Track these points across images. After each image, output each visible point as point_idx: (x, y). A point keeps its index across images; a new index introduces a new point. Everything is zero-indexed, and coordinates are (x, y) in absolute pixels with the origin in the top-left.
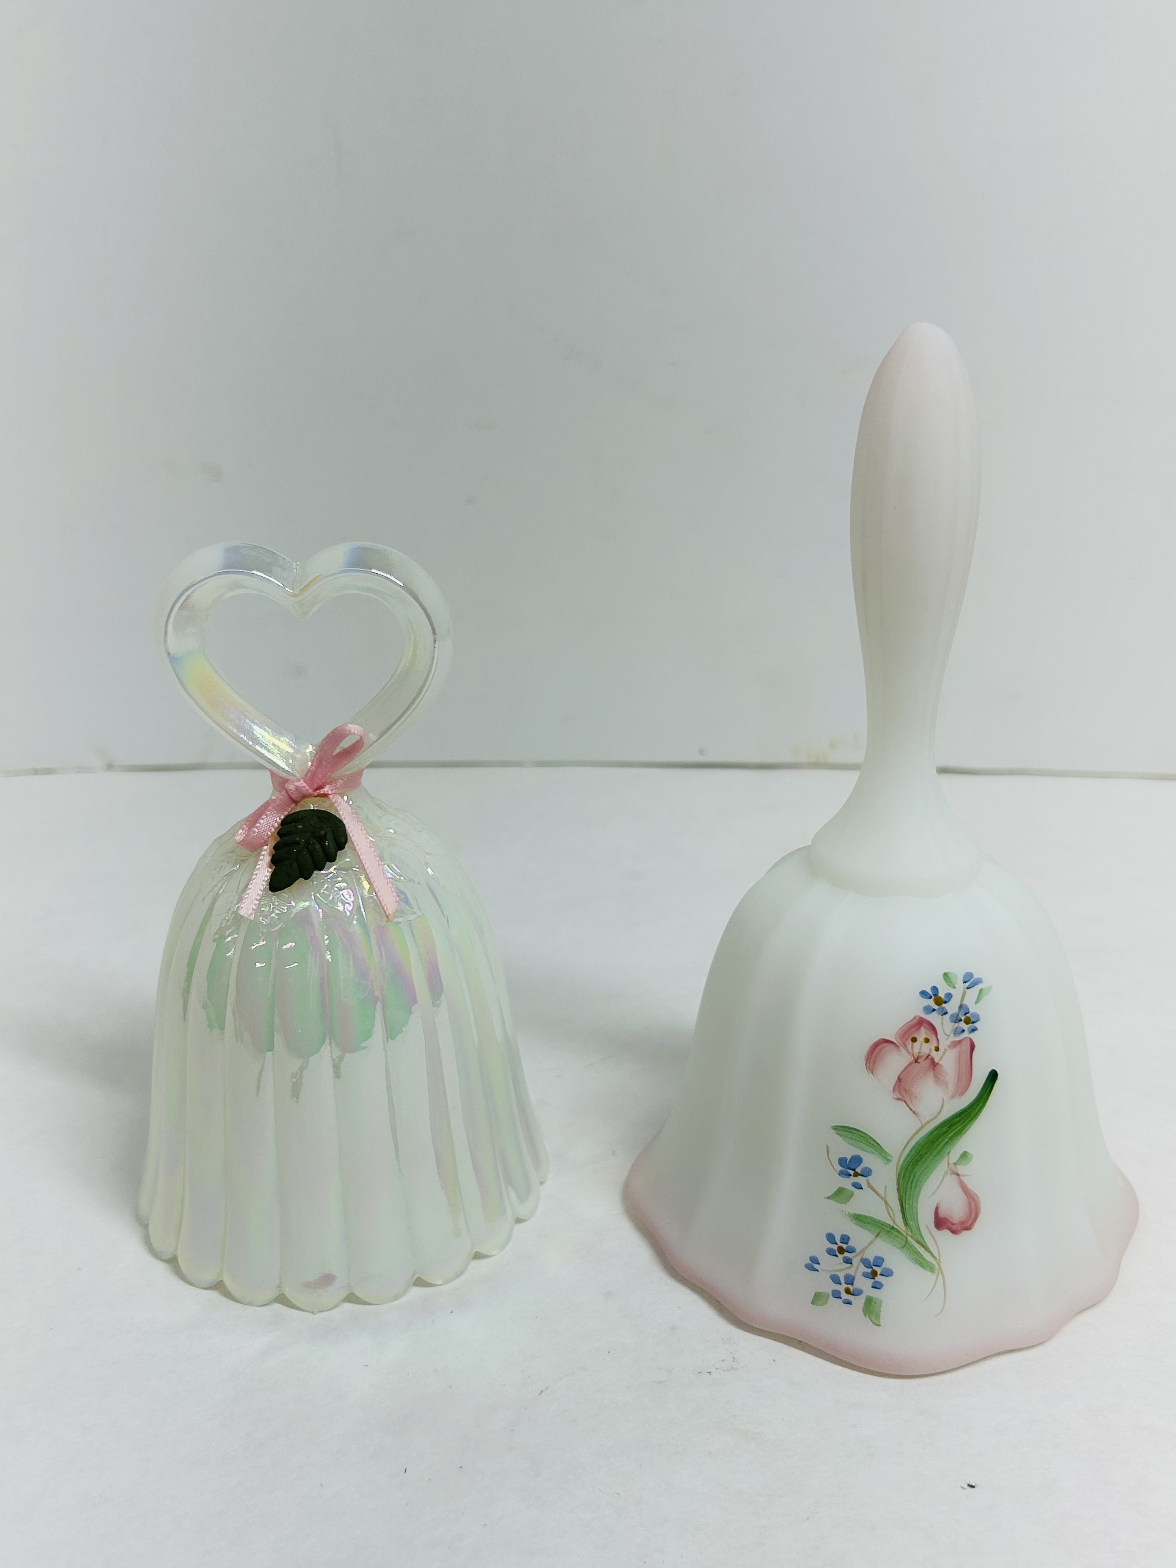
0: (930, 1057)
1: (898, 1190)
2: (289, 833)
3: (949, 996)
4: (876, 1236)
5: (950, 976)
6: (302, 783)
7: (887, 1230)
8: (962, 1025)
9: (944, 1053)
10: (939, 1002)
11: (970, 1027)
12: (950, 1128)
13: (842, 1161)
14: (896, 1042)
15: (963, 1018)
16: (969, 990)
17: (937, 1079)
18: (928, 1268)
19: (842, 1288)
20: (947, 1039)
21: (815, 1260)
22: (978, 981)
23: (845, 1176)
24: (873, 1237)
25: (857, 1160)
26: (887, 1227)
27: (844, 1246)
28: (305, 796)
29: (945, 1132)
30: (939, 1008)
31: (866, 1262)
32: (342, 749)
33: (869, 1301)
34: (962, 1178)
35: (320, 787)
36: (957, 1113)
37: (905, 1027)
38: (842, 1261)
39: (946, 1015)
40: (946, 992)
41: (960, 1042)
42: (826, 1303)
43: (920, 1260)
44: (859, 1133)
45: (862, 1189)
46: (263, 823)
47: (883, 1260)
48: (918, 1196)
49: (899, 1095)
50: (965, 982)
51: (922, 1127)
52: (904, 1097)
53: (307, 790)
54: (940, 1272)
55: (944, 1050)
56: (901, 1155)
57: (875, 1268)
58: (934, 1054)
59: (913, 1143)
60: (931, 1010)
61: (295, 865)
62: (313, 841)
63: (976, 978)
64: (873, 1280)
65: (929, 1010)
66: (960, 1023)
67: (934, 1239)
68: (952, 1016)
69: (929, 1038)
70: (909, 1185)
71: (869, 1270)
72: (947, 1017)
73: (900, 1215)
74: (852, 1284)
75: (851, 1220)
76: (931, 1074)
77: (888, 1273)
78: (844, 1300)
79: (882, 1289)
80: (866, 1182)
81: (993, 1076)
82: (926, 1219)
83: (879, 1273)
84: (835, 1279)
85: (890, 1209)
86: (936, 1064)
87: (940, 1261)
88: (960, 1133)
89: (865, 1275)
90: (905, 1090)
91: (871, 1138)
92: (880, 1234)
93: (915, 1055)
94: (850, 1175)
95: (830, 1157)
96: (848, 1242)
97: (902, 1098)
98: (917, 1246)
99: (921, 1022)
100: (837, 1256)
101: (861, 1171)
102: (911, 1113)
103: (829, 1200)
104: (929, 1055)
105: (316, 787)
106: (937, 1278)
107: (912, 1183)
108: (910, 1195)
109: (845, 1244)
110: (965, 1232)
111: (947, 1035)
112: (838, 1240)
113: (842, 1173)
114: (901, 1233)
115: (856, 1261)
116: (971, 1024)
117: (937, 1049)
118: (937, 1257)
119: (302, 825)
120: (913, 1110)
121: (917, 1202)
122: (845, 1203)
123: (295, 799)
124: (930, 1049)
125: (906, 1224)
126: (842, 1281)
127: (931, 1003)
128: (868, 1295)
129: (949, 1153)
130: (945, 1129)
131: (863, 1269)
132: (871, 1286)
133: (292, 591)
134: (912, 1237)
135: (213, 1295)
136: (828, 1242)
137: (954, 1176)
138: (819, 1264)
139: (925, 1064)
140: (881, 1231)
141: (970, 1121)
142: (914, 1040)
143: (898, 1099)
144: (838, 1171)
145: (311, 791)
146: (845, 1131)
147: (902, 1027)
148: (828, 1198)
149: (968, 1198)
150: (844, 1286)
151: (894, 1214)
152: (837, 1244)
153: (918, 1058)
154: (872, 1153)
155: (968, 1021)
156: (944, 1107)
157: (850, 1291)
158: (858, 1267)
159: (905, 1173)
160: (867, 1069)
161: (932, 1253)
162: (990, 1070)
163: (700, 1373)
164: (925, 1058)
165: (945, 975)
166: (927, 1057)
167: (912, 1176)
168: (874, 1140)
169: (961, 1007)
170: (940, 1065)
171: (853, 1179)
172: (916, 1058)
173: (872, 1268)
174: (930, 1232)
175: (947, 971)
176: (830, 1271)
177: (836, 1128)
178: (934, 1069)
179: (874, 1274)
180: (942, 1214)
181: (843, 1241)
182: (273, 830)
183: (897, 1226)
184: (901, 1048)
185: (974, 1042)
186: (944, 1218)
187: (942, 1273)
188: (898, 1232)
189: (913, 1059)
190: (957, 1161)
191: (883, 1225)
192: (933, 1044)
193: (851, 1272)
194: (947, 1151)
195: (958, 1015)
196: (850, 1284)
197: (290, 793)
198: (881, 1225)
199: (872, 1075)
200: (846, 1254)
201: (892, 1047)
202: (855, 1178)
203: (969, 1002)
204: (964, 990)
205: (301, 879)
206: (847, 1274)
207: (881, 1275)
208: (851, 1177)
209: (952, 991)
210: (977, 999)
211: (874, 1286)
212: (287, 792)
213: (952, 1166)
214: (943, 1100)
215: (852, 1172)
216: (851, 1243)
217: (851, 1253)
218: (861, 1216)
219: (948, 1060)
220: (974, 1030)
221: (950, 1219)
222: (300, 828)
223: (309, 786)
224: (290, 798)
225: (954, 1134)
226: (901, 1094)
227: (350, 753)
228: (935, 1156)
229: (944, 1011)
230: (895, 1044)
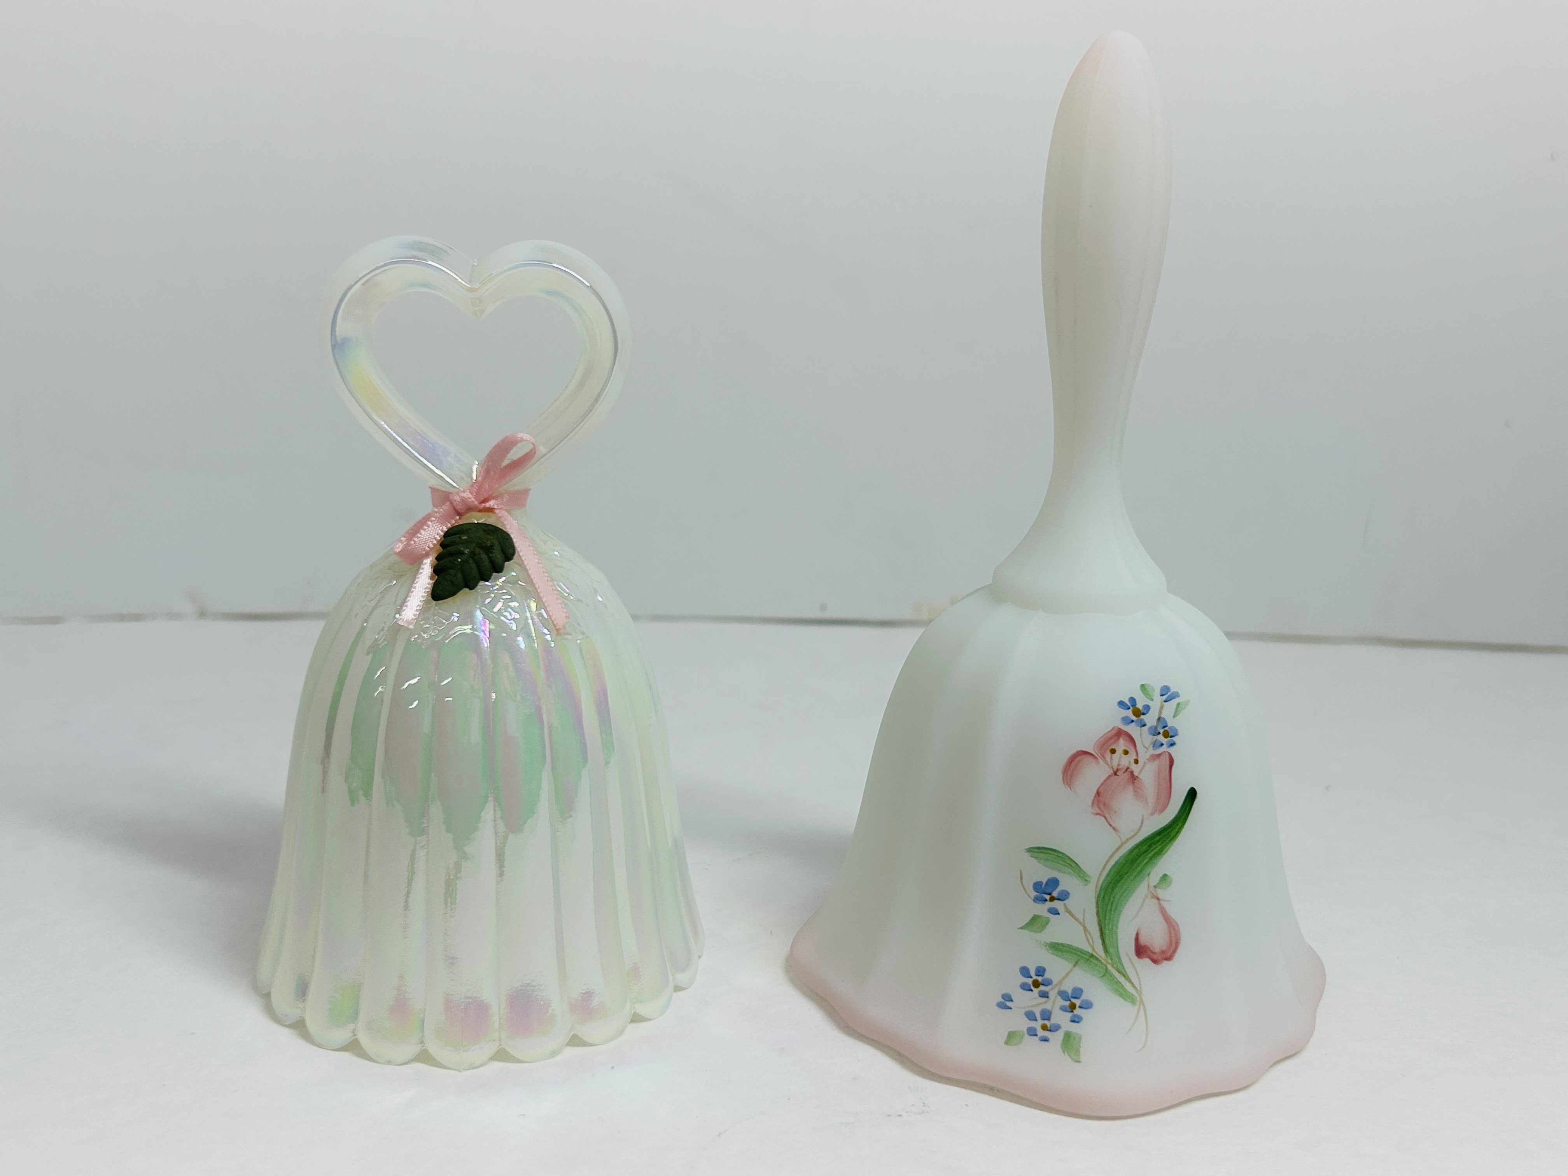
0: (1129, 770)
1: (1098, 913)
2: (454, 543)
3: (1147, 708)
4: (1075, 966)
5: (1146, 687)
6: (467, 495)
7: (1086, 958)
8: (1161, 738)
9: (1144, 766)
10: (1137, 713)
11: (1168, 740)
12: (1150, 848)
13: (1037, 886)
14: (1094, 753)
15: (1162, 731)
16: (1167, 703)
17: (1138, 794)
18: (1129, 1000)
19: (1037, 1025)
20: (1146, 752)
21: (1007, 998)
22: (1175, 695)
23: (1041, 902)
24: (1070, 966)
25: (1054, 883)
26: (1085, 954)
27: (1040, 979)
28: (470, 509)
29: (1145, 852)
30: (1137, 720)
31: (1063, 995)
32: (510, 461)
33: (1068, 1036)
34: (1162, 902)
35: (485, 501)
36: (1156, 831)
37: (1103, 738)
38: (1038, 995)
39: (1145, 727)
40: (1144, 704)
41: (1159, 755)
42: (1020, 1042)
43: (1121, 990)
44: (1056, 854)
45: (1059, 914)
46: (425, 534)
47: (1081, 991)
48: (1118, 921)
49: (1097, 809)
50: (1162, 695)
51: (1123, 844)
52: (1102, 811)
53: (473, 502)
54: (1142, 1005)
55: (1143, 763)
56: (1100, 875)
57: (1073, 1000)
58: (1133, 767)
59: (1112, 862)
60: (1130, 721)
61: (460, 575)
62: (478, 550)
63: (1173, 692)
64: (1072, 1013)
65: (1127, 721)
66: (1159, 736)
67: (1135, 969)
68: (1150, 728)
69: (1128, 750)
70: (1109, 908)
71: (1067, 1003)
72: (1145, 728)
73: (1100, 941)
74: (1049, 1019)
75: (1048, 950)
76: (1130, 789)
77: (1087, 1005)
78: (1041, 1037)
79: (1081, 1023)
80: (1063, 907)
81: (1192, 794)
82: (1126, 947)
83: (1077, 1006)
84: (1031, 1016)
85: (1088, 935)
86: (1135, 777)
87: (1141, 992)
88: (1160, 853)
89: (1063, 1009)
90: (1104, 805)
91: (1068, 857)
92: (1079, 963)
93: (1114, 768)
94: (1046, 900)
95: (1024, 882)
96: (1044, 974)
97: (1101, 813)
98: (1117, 975)
99: (1119, 733)
100: (1032, 990)
101: (1058, 894)
102: (1111, 829)
103: (1023, 930)
104: (1128, 768)
105: (482, 499)
106: (1138, 1011)
107: (1111, 906)
108: (1110, 919)
109: (1041, 977)
110: (1165, 962)
111: (1146, 748)
112: (1033, 973)
113: (1037, 900)
114: (1100, 961)
115: (1053, 994)
116: (1169, 739)
117: (1136, 762)
118: (1138, 988)
119: (467, 536)
120: (1113, 826)
121: (1117, 927)
122: (1040, 932)
123: (460, 511)
124: (1130, 762)
125: (1106, 951)
126: (1038, 1016)
127: (1129, 714)
128: (1066, 1029)
129: (1149, 875)
130: (1145, 848)
131: (1061, 1002)
132: (1069, 1020)
133: (469, 286)
134: (1112, 966)
135: (346, 1056)
136: (1021, 976)
137: (1155, 901)
138: (1012, 1001)
139: (1123, 777)
140: (1079, 960)
141: (1170, 841)
142: (1113, 751)
143: (1097, 814)
144: (1033, 898)
145: (476, 503)
146: (1041, 852)
147: (1100, 739)
148: (1021, 928)
149: (1168, 925)
150: (1040, 1022)
151: (1093, 941)
152: (1031, 977)
153: (1117, 770)
154: (1069, 873)
155: (1166, 735)
156: (1144, 824)
157: (1047, 1026)
158: (1055, 1000)
159: (1104, 895)
160: (1064, 783)
161: (1132, 983)
162: (1188, 788)
163: (889, 1115)
164: (1124, 770)
165: (1143, 686)
166: (1126, 770)
167: (1112, 900)
168: (1072, 860)
169: (1159, 719)
170: (1140, 778)
171: (1049, 904)
172: (1115, 770)
173: (1070, 1000)
174: (1130, 960)
175: (1143, 683)
176: (1024, 1008)
177: (1030, 850)
178: (1133, 783)
179: (1073, 1007)
180: (1143, 941)
181: (1039, 974)
182: (435, 542)
183: (1096, 953)
184: (1100, 760)
185: (1174, 758)
186: (1145, 946)
187: (1144, 1005)
188: (1097, 959)
189: (1112, 772)
190: (1158, 883)
191: (1081, 953)
192: (1132, 756)
193: (1048, 1006)
194: (1147, 872)
195: (1156, 727)
196: (1047, 1019)
197: (454, 504)
198: (1079, 953)
199: (1069, 789)
200: (1042, 988)
201: (1090, 758)
202: (1052, 903)
203: (1167, 714)
204: (1161, 703)
205: (466, 590)
206: (1043, 1009)
207: (1080, 1007)
208: (1047, 902)
209: (1150, 703)
210: (1175, 713)
211: (1073, 1019)
212: (451, 503)
213: (1152, 889)
214: (1143, 815)
215: (1048, 897)
216: (1047, 975)
217: (1046, 985)
218: (1058, 944)
219: (1147, 774)
220: (1173, 744)
221: (1150, 946)
222: (465, 539)
223: (474, 498)
224: (455, 509)
225: (1154, 855)
226: (1099, 808)
227: (518, 465)
228: (1135, 877)
229: (1143, 723)
230: (1093, 755)
